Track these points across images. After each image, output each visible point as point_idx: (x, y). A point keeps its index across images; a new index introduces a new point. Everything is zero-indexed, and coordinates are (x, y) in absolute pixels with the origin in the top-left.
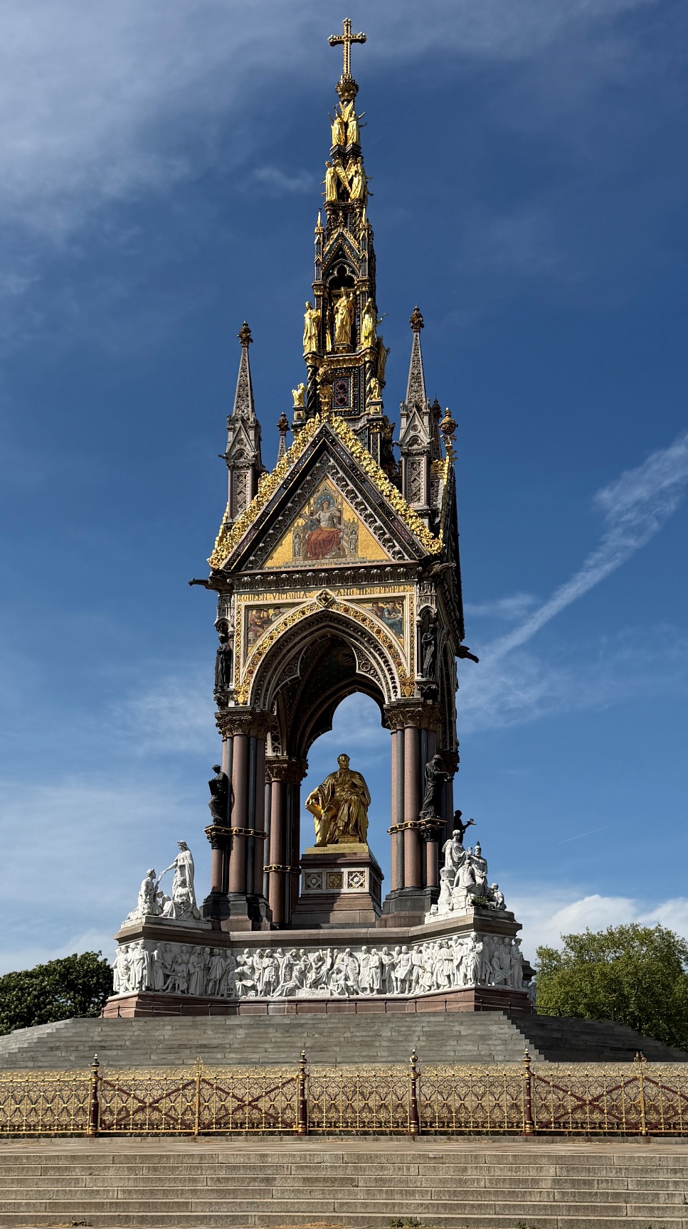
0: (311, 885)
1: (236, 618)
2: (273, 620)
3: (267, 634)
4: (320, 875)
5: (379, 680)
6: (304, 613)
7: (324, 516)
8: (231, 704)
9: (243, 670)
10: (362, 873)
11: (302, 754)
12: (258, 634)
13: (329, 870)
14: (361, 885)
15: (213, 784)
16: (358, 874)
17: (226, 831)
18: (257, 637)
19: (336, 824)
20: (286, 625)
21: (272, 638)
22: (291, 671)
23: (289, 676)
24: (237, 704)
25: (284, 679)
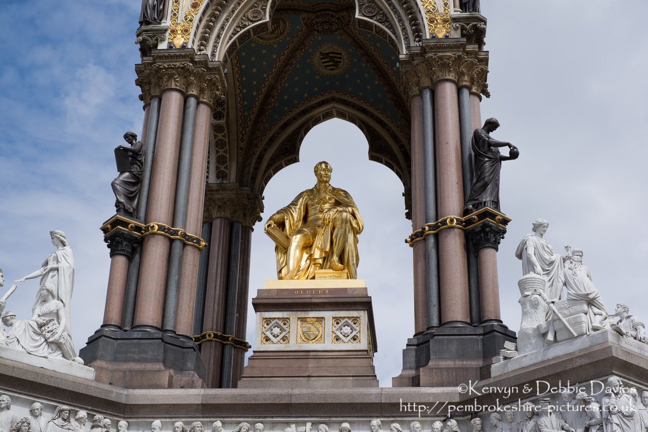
0: (271, 337)
4: (285, 320)
5: (391, 27)
8: (163, 46)
10: (355, 320)
11: (257, 186)
13: (302, 314)
14: (354, 339)
15: (120, 153)
16: (350, 322)
17: (138, 229)
19: (311, 256)
22: (257, 15)
23: (253, 22)
24: (170, 47)
25: (245, 26)
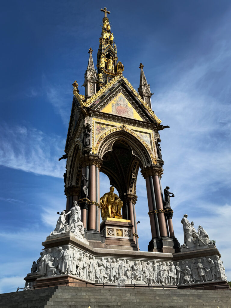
1: (92, 125)
2: (105, 129)
3: (104, 133)
4: (113, 229)
5: (141, 158)
6: (116, 129)
7: (122, 103)
8: (91, 153)
9: (96, 143)
12: (100, 132)
13: (117, 228)
14: (130, 236)
17: (89, 202)
18: (100, 133)
20: (110, 131)
21: (105, 134)
22: (109, 148)
23: (109, 150)
24: (93, 153)
25: (107, 151)
